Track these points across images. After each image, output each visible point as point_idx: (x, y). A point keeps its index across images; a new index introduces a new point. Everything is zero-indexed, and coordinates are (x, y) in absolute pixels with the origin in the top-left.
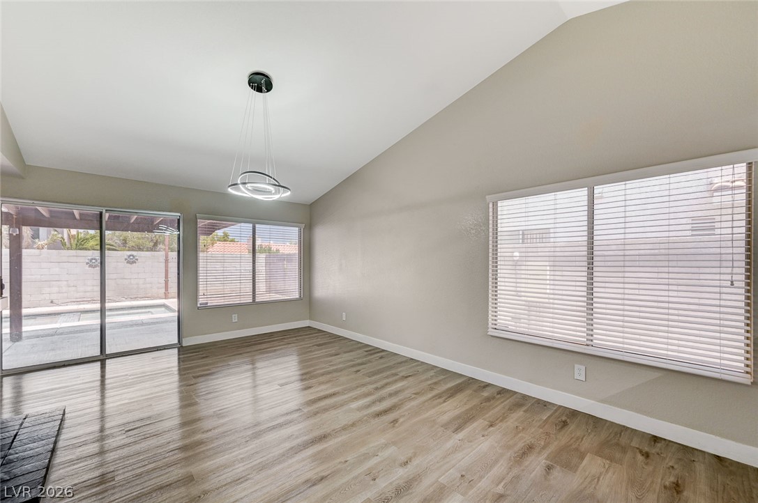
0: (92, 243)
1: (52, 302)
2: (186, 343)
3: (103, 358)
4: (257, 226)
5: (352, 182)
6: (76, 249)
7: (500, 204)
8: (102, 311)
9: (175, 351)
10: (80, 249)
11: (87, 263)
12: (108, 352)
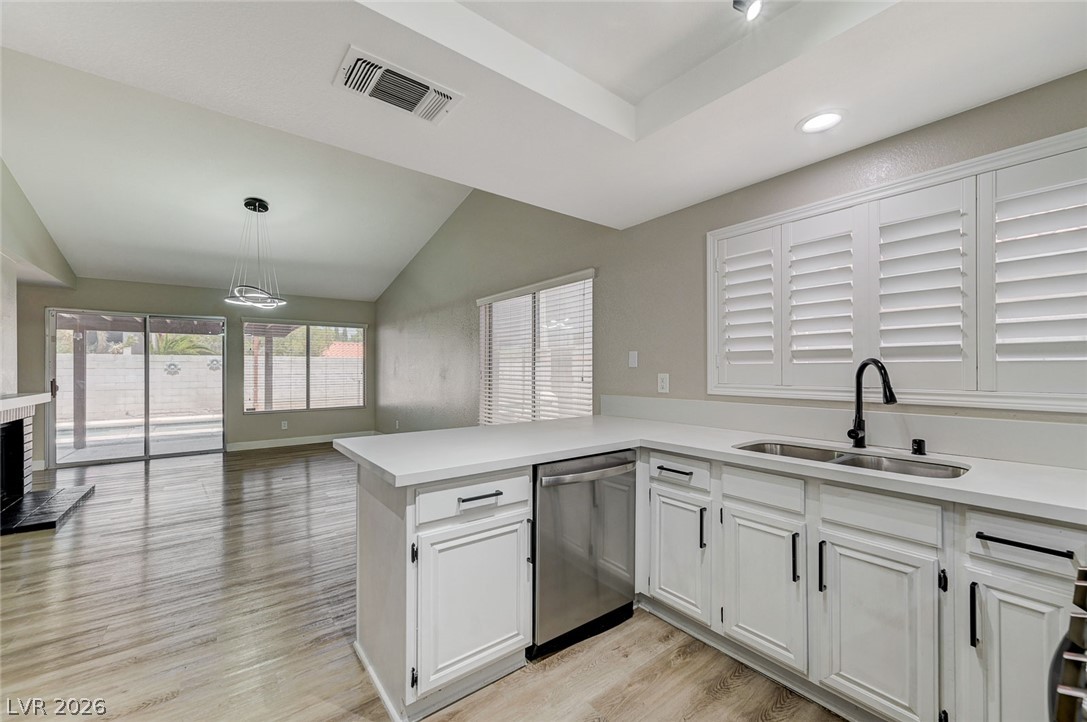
0: (184, 346)
1: (127, 414)
2: (231, 448)
3: (147, 459)
4: (311, 327)
5: (403, 278)
6: (164, 354)
7: (494, 305)
8: (147, 426)
9: (221, 455)
10: (168, 353)
11: (166, 370)
12: (151, 454)
